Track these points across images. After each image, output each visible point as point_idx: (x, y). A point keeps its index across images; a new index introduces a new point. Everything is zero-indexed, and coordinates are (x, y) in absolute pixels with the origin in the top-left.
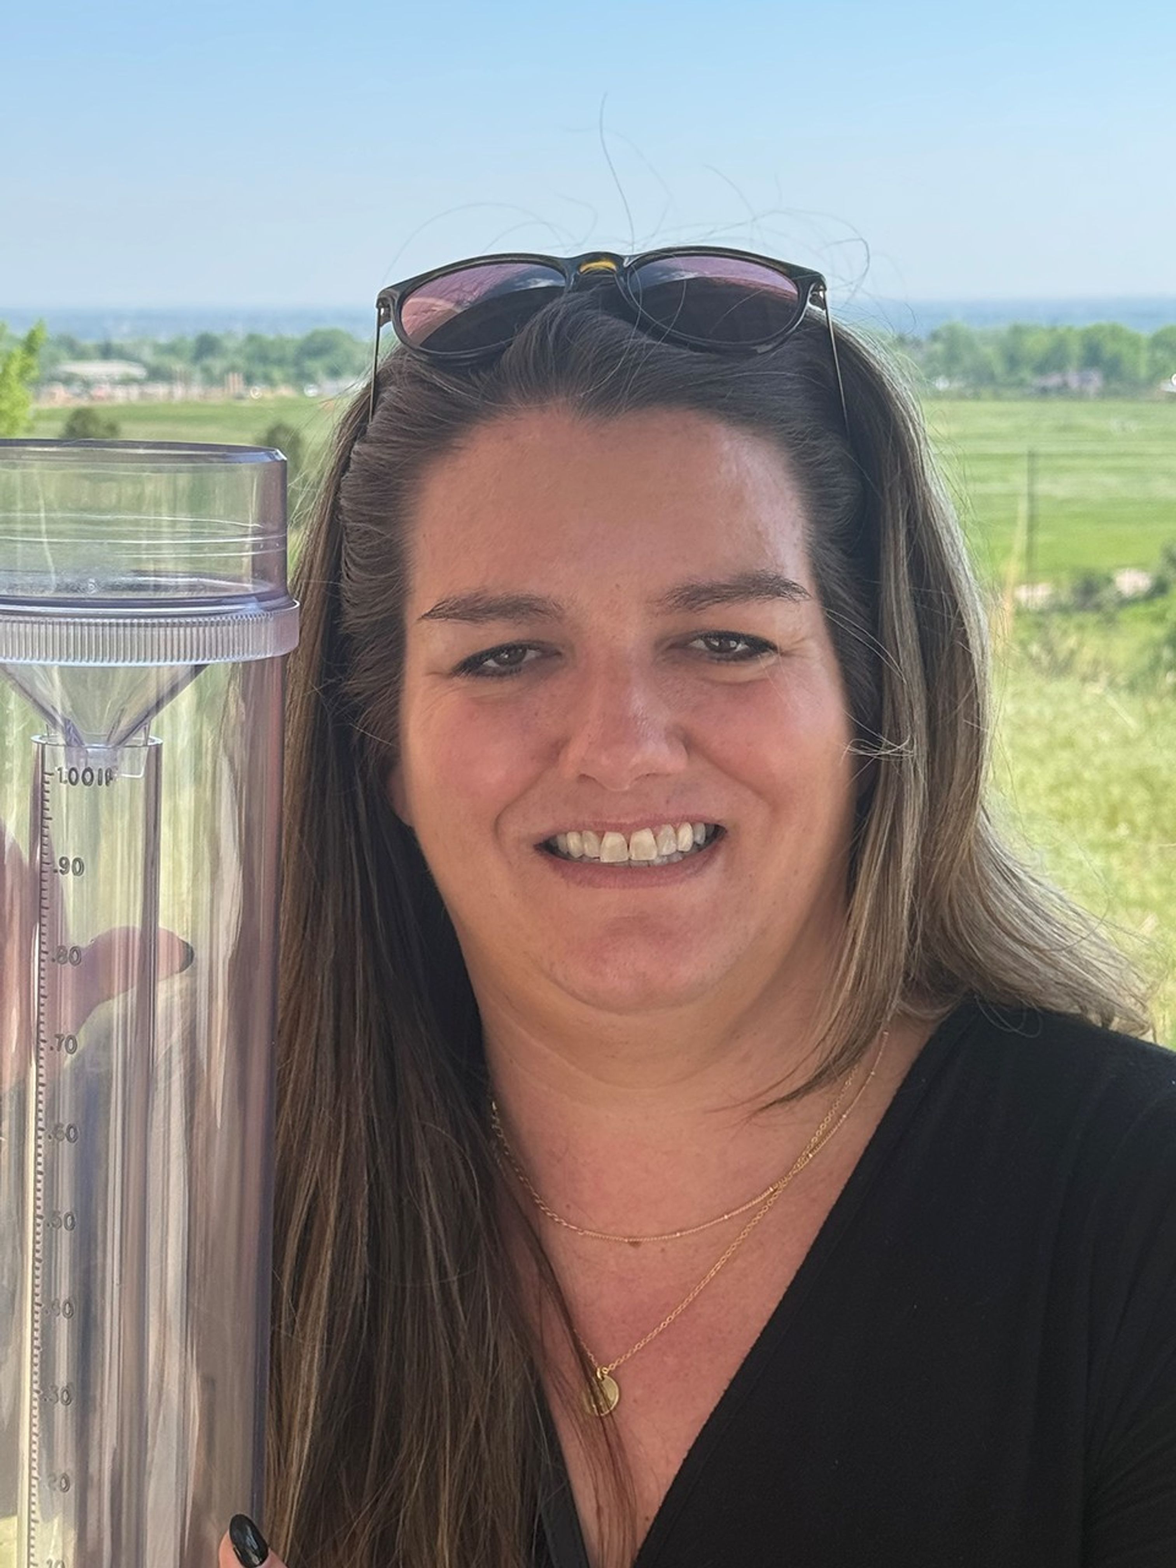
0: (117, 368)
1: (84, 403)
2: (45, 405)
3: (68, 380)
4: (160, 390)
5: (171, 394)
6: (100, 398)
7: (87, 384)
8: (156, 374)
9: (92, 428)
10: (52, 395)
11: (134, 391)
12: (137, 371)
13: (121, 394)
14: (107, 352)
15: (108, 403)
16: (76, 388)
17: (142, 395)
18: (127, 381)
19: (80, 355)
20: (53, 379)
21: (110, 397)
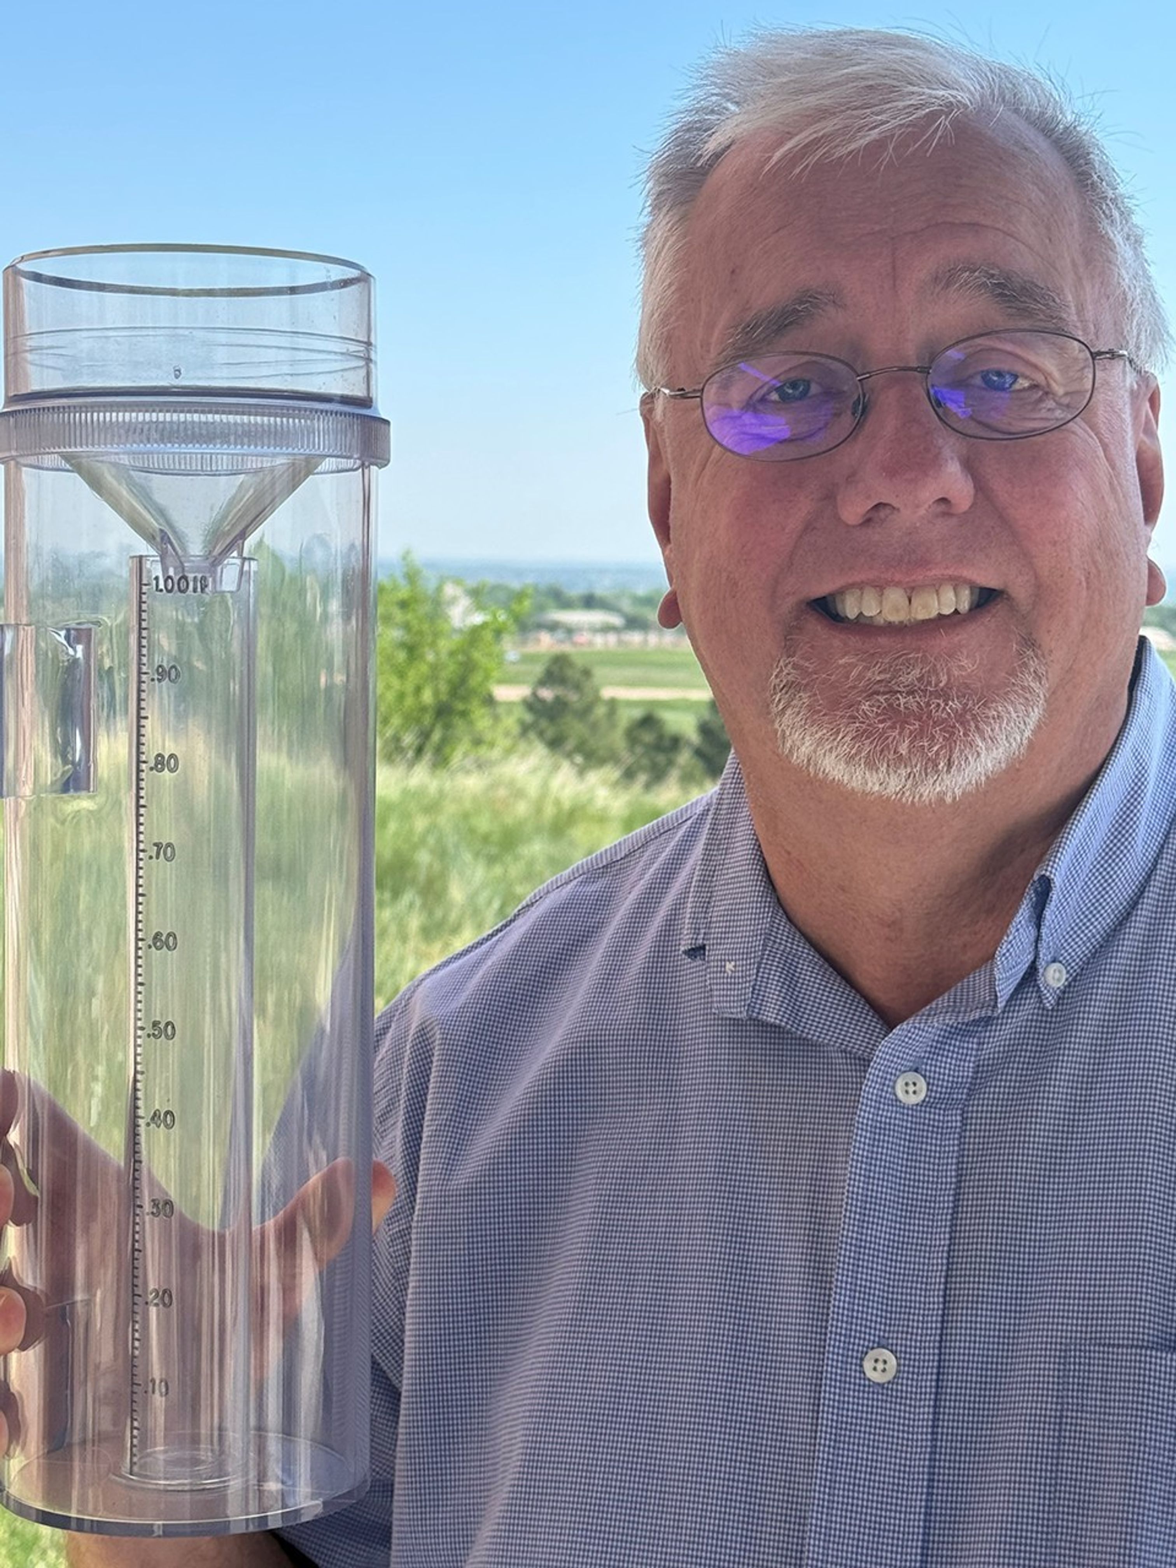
0: (597, 617)
1: (566, 648)
2: (531, 649)
3: (553, 627)
4: (635, 638)
5: (646, 642)
6: (582, 644)
7: (570, 631)
8: (634, 623)
9: (569, 673)
10: (538, 641)
11: (612, 638)
12: (616, 620)
13: (599, 640)
14: (590, 602)
15: (586, 649)
16: (560, 635)
17: (620, 642)
18: (606, 629)
19: (565, 604)
20: (541, 626)
21: (590, 644)
